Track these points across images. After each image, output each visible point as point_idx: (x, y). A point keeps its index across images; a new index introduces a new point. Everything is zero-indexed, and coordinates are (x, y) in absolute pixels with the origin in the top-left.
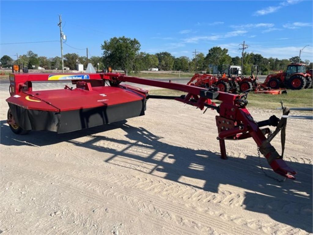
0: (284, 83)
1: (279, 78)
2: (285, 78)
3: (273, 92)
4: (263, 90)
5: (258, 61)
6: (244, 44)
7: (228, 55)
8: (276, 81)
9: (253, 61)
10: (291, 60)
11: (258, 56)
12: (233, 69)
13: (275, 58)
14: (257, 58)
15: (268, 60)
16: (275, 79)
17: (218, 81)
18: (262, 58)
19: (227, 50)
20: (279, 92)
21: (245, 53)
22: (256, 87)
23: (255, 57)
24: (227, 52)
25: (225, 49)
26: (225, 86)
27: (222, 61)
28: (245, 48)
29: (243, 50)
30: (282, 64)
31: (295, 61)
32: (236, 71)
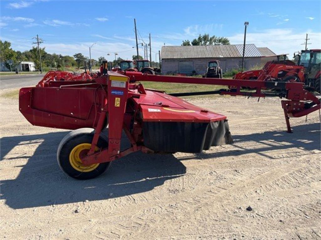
6: (38, 37)
7: (11, 49)
10: (75, 57)
12: (24, 65)
13: (59, 54)
19: (9, 44)
24: (9, 46)
25: (6, 42)
27: (9, 56)
28: (41, 42)
29: (38, 44)
30: (67, 61)
31: (79, 58)
32: (27, 67)
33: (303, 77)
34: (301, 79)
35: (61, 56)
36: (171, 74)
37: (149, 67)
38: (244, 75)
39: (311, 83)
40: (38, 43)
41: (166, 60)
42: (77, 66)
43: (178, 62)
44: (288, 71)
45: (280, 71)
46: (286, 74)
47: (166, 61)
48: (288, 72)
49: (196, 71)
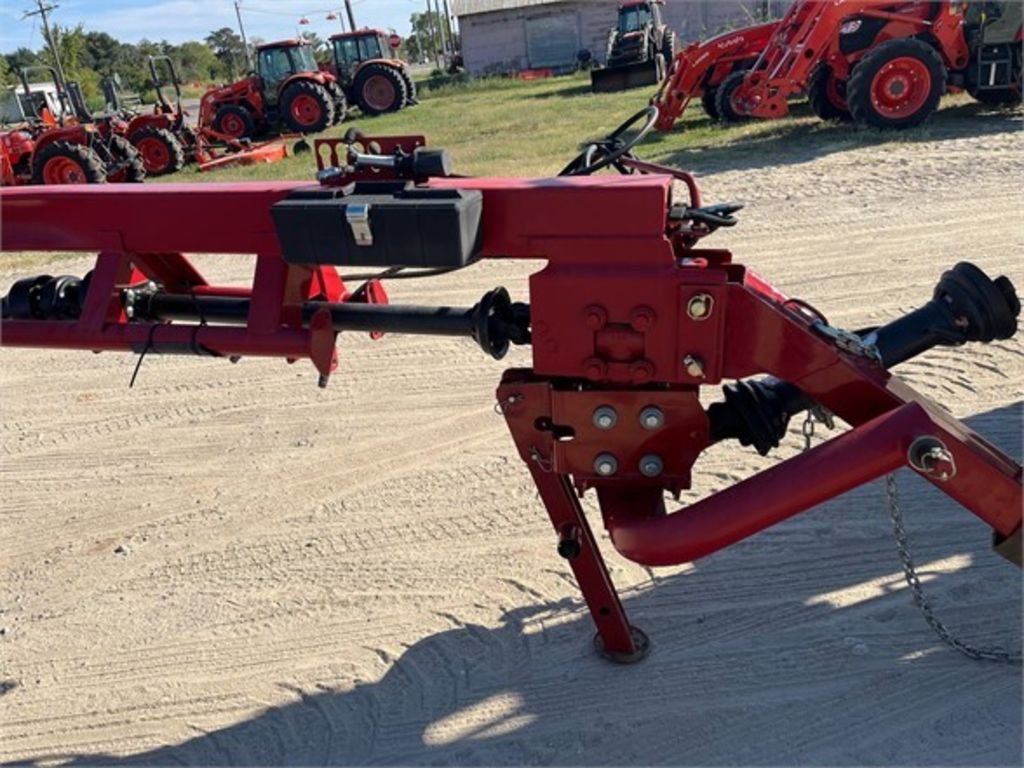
0: (266, 116)
1: (242, 102)
2: (262, 96)
3: (267, 155)
4: (227, 152)
5: (107, 56)
8: (239, 113)
9: (87, 61)
10: (212, 43)
11: (98, 40)
13: (160, 41)
14: (98, 47)
15: (138, 48)
16: (230, 106)
17: (38, 148)
18: (115, 43)
20: (284, 148)
21: (56, 31)
22: (193, 146)
23: (91, 44)
26: (84, 163)
28: (49, 9)
29: (44, 17)
30: (190, 61)
31: (224, 44)
32: (43, 102)
33: (958, 39)
34: (946, 50)
35: (168, 49)
36: (494, 75)
37: (381, 56)
38: (707, 54)
39: (998, 66)
40: (42, 11)
41: (476, 20)
42: (224, 77)
43: (521, 21)
44: (885, 15)
45: (846, 21)
46: (877, 31)
47: (474, 24)
48: (887, 21)
49: (590, 50)
